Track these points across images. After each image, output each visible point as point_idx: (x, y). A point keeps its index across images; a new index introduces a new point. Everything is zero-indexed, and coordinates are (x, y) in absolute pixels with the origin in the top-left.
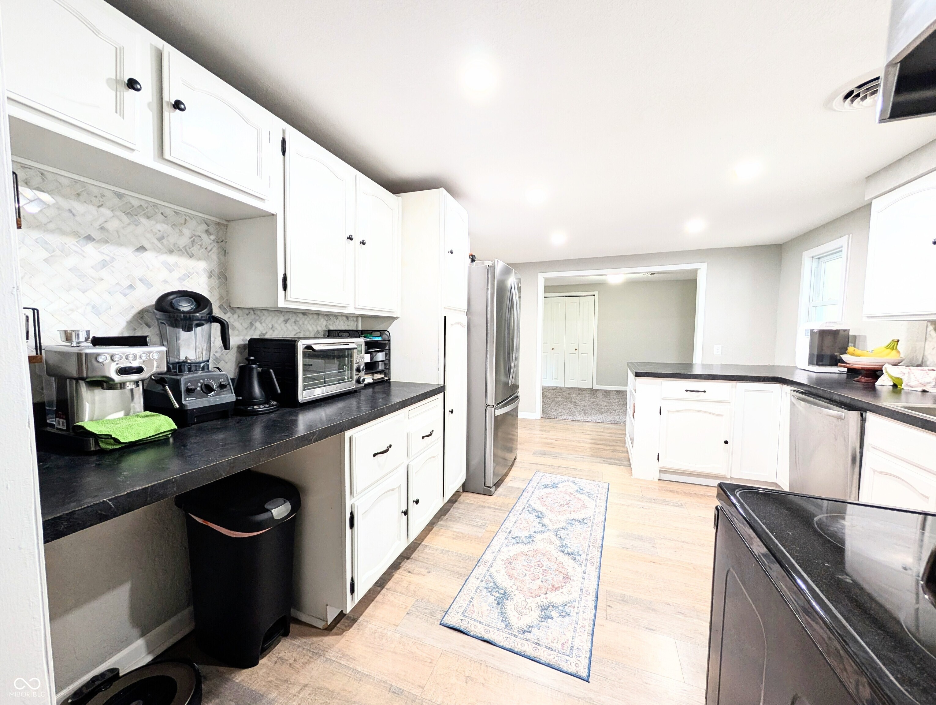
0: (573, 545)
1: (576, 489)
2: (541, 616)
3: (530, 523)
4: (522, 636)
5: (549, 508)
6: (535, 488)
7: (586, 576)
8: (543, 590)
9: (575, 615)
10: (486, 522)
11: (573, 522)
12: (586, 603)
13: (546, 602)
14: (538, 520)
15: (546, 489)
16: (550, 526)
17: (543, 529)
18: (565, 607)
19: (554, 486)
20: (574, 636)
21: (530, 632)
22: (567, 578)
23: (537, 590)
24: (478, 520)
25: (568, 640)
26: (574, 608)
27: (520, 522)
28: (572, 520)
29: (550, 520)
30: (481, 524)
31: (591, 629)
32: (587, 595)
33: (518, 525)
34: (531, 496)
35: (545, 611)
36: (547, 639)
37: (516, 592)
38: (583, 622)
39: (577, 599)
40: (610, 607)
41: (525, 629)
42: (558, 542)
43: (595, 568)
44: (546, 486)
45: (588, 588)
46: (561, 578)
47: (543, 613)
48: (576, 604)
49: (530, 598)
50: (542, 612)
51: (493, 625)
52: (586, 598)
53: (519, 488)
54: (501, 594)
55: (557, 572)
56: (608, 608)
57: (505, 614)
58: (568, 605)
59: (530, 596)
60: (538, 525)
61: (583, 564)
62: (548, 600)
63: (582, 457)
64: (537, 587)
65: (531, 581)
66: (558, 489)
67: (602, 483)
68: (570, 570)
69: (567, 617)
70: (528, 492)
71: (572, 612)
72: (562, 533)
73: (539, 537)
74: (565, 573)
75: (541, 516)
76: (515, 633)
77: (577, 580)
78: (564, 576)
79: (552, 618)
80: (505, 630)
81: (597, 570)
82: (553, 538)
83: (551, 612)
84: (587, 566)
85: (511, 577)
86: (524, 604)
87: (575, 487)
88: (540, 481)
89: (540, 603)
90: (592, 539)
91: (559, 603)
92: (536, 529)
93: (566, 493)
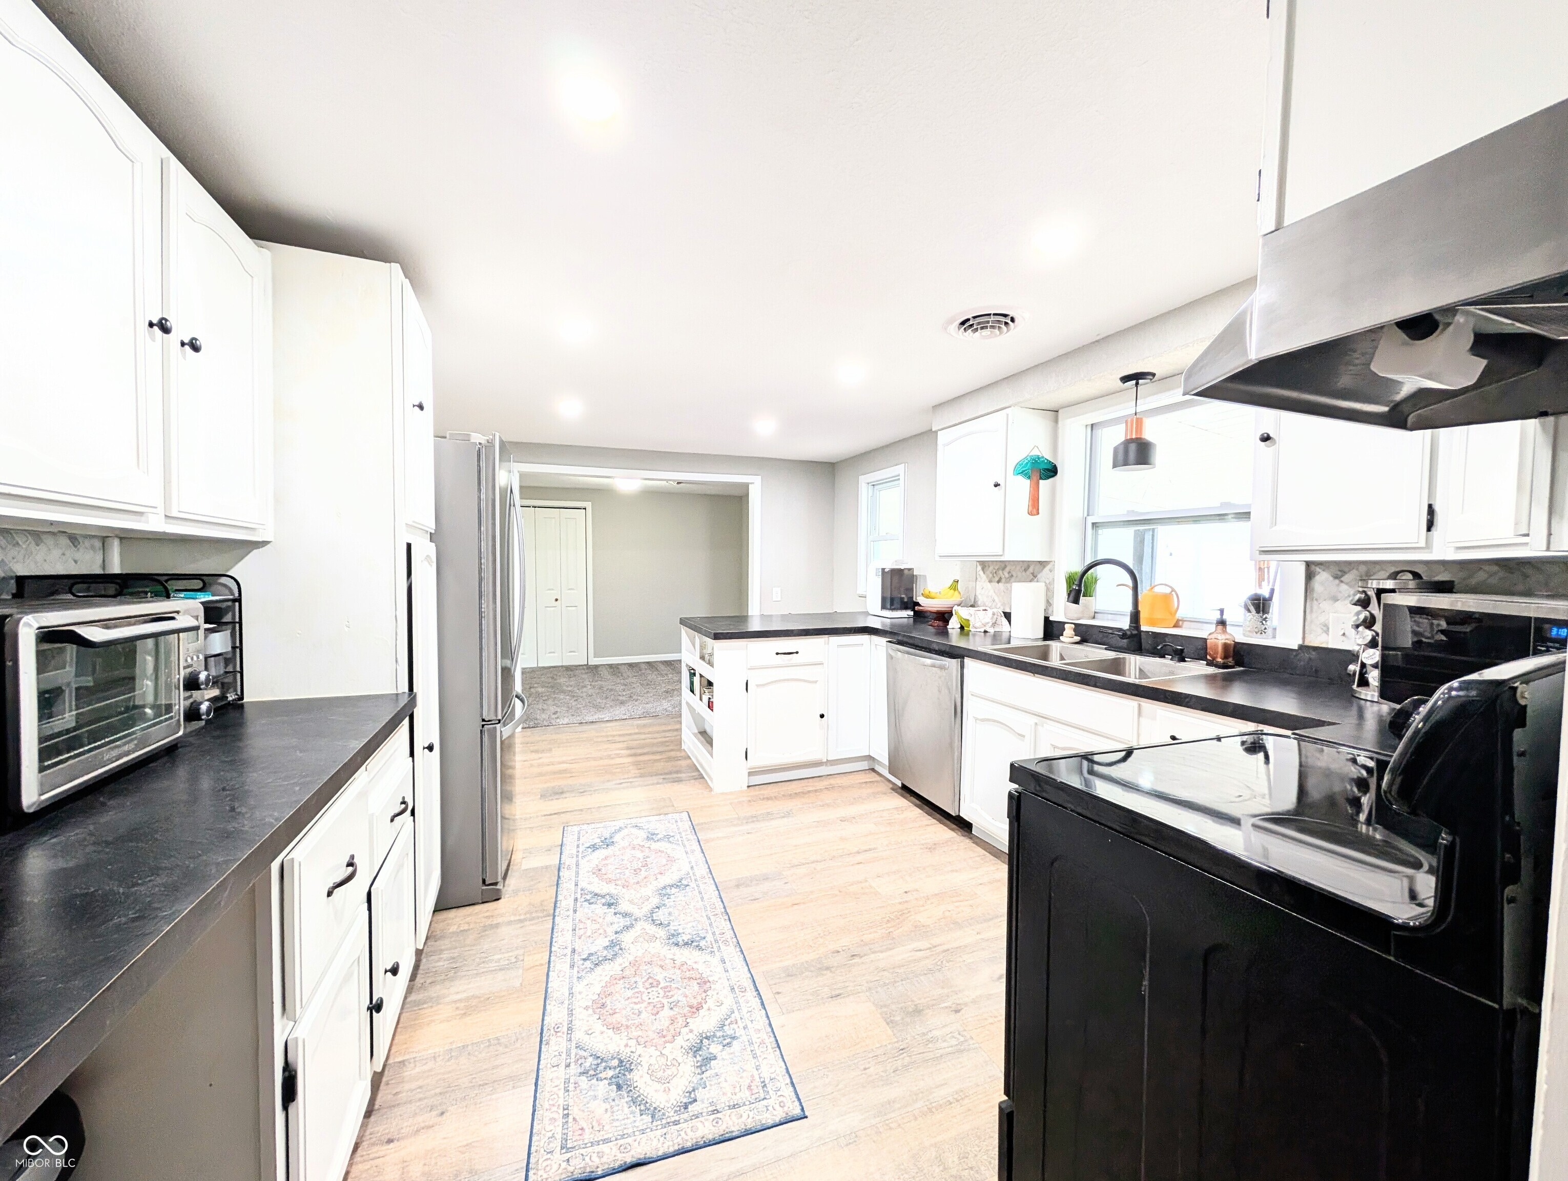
0: (687, 929)
1: (646, 837)
2: (699, 1064)
3: (601, 920)
4: (685, 1116)
5: (619, 882)
6: (577, 856)
7: (728, 964)
8: (681, 1021)
9: (742, 1032)
10: (516, 953)
11: (668, 891)
12: (749, 1005)
13: (693, 1038)
14: (612, 910)
15: (597, 852)
16: (637, 913)
17: (627, 921)
18: (724, 1028)
19: (608, 843)
20: (757, 1064)
21: (695, 1100)
22: (704, 983)
23: (670, 1027)
24: (497, 957)
25: (752, 1076)
26: (736, 1023)
27: (581, 926)
28: (665, 888)
29: (631, 902)
30: (507, 962)
31: (773, 1039)
32: (743, 994)
33: (582, 932)
34: (577, 873)
35: (700, 1053)
36: (724, 1094)
37: (640, 1050)
38: (758, 1036)
39: (735, 1007)
40: (778, 993)
41: (685, 1100)
42: (662, 933)
43: (733, 947)
44: (594, 848)
45: (739, 983)
46: (696, 987)
47: (699, 1058)
48: (736, 1015)
49: (667, 1045)
50: (695, 1057)
51: (630, 1131)
52: (745, 998)
53: (547, 867)
54: (615, 1068)
55: (686, 981)
56: (777, 996)
57: (640, 1099)
58: (727, 1023)
59: (666, 1042)
60: (616, 919)
61: (715, 949)
62: (695, 1032)
63: (627, 780)
64: (667, 1023)
65: (655, 1017)
66: (616, 845)
67: (678, 814)
68: (701, 968)
69: (735, 1042)
70: (569, 868)
71: (737, 1030)
72: (661, 915)
73: (627, 938)
74: (698, 976)
75: (612, 901)
76: (673, 1119)
77: (720, 978)
78: (699, 981)
79: (715, 1058)
80: (655, 1124)
81: (738, 949)
82: (652, 929)
83: (708, 1048)
84: (722, 950)
85: (618, 1029)
86: (662, 1060)
87: (643, 834)
88: (581, 842)
89: (686, 1045)
90: (708, 906)
91: (712, 1029)
92: (616, 927)
93: (634, 848)
